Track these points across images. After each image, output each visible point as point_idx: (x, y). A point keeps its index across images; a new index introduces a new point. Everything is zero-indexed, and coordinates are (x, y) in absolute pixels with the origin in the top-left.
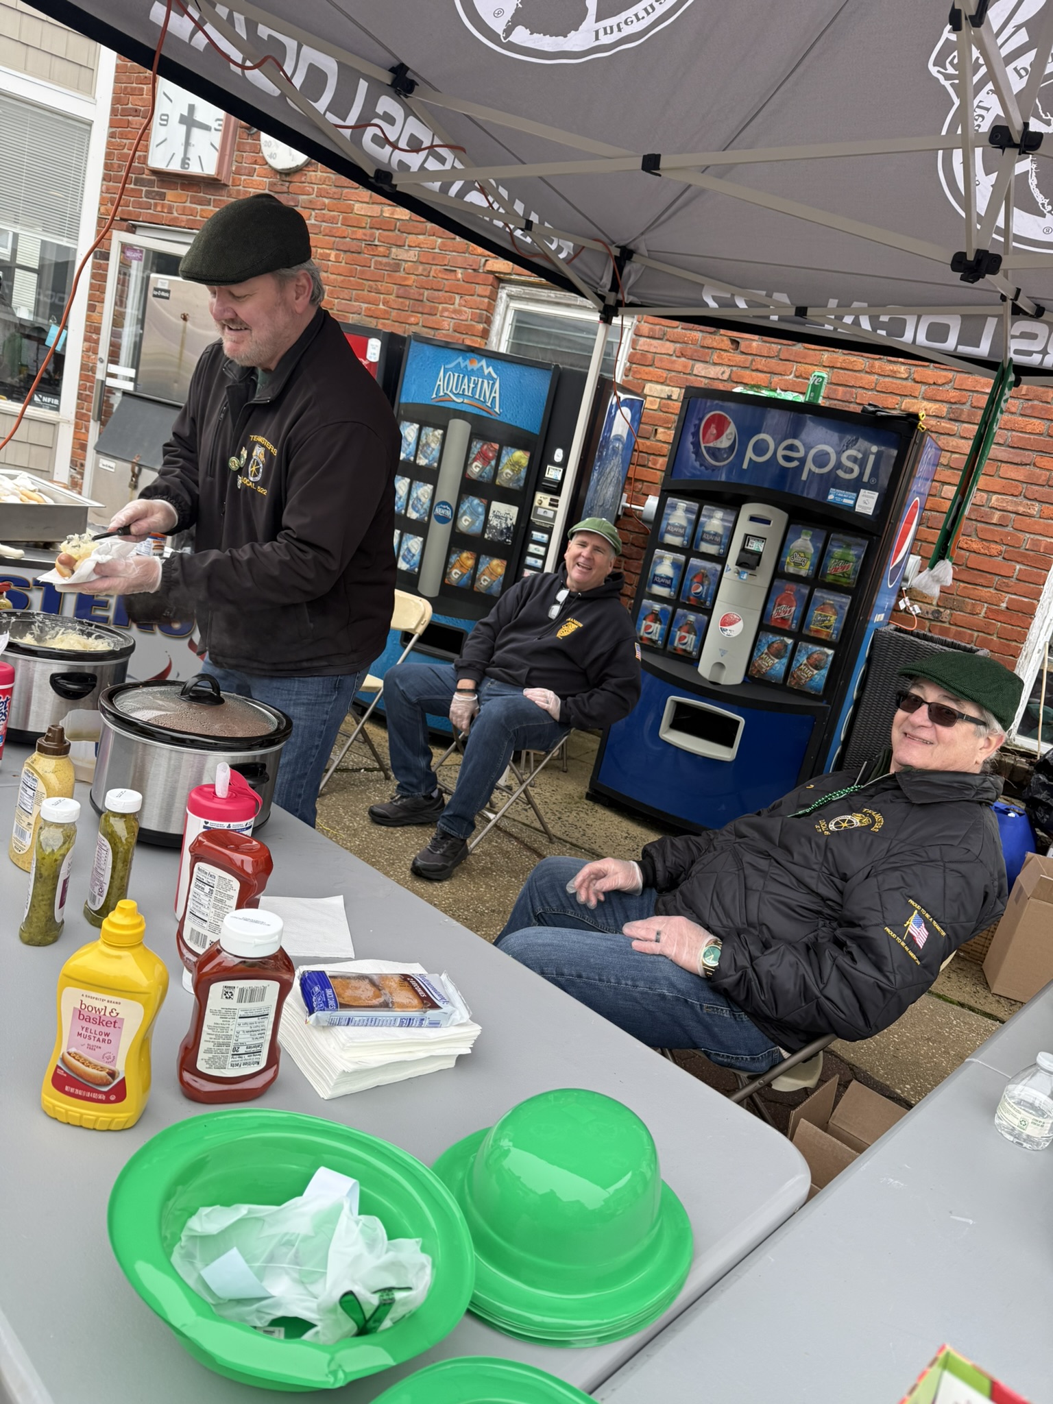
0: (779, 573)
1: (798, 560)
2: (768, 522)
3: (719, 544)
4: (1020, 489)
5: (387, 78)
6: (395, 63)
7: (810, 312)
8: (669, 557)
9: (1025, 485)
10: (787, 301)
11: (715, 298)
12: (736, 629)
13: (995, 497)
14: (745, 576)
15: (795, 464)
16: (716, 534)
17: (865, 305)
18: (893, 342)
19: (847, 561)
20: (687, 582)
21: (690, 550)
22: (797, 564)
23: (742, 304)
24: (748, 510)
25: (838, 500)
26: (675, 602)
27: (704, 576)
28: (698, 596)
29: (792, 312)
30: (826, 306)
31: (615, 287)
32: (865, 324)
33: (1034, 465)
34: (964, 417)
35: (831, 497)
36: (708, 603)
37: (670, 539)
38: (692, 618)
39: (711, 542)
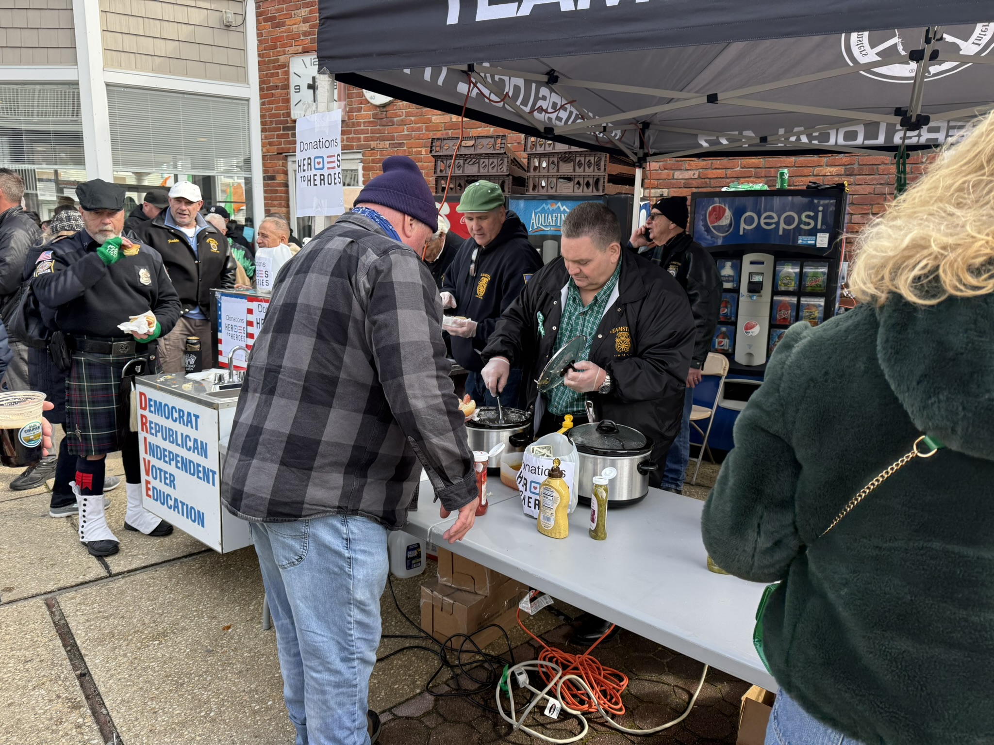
0: (775, 292)
1: (786, 281)
2: (763, 263)
3: (733, 281)
5: (545, 78)
6: (548, 69)
7: (769, 139)
10: (753, 135)
11: (706, 141)
12: (756, 330)
14: (755, 298)
15: (773, 226)
16: (729, 276)
17: (802, 129)
18: (825, 145)
19: (818, 278)
22: (786, 285)
23: (724, 142)
24: (747, 258)
25: (805, 242)
28: (725, 315)
29: (758, 141)
30: (777, 134)
31: (642, 145)
32: (804, 139)
35: (800, 242)
36: (733, 318)
38: (724, 329)
39: (728, 281)
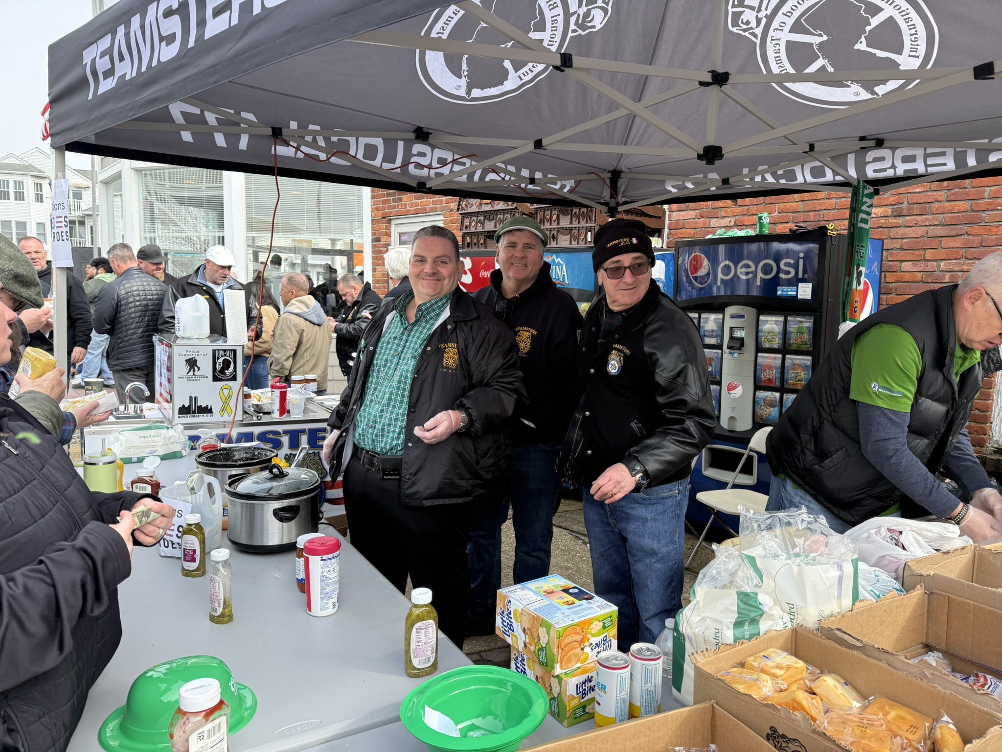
0: (759, 349)
1: (770, 338)
2: (743, 317)
3: (716, 337)
4: (961, 253)
5: (412, 136)
6: (415, 128)
7: (731, 181)
9: (964, 250)
10: (718, 177)
11: (673, 187)
12: (738, 392)
13: (942, 263)
14: (736, 355)
15: (750, 276)
16: (712, 331)
17: (766, 167)
18: (792, 184)
19: (802, 333)
22: (770, 341)
23: (690, 185)
24: (730, 310)
25: (785, 293)
29: (721, 183)
30: (741, 174)
32: (770, 179)
33: (968, 234)
34: (904, 213)
35: (779, 293)
36: (718, 377)
39: (711, 336)
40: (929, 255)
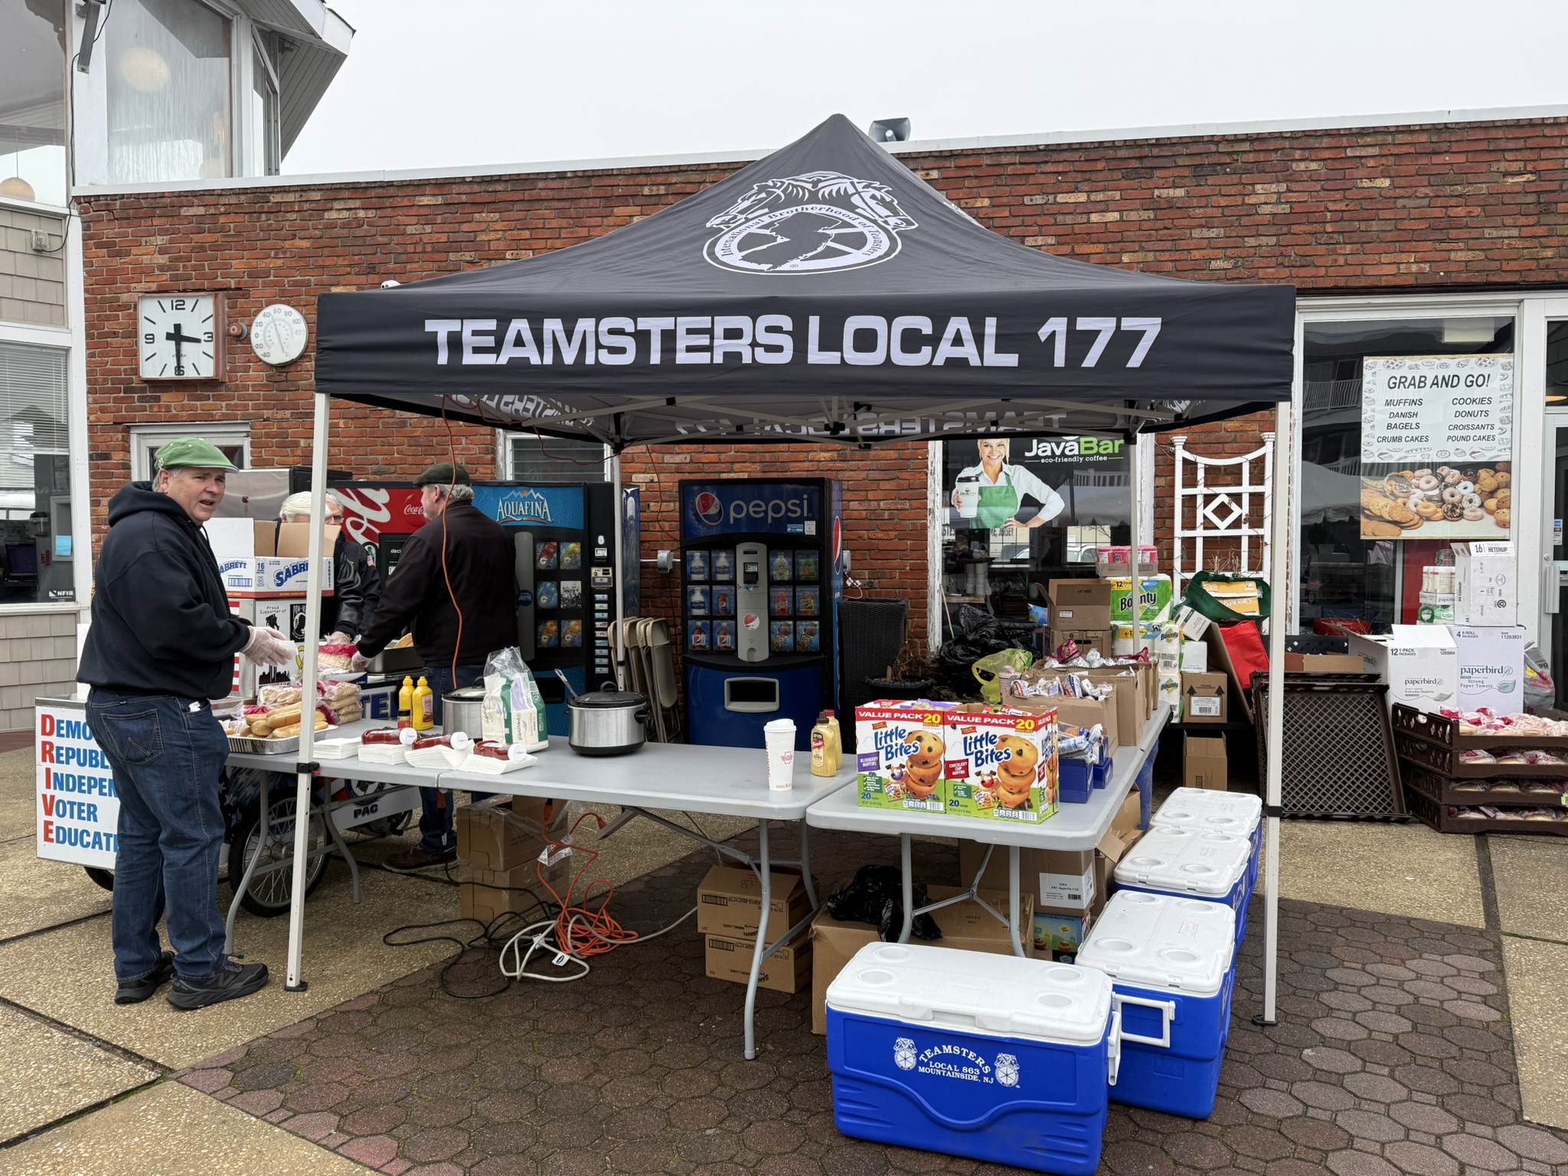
0: (772, 583)
1: (781, 571)
2: (756, 553)
3: (728, 572)
4: (895, 494)
8: (698, 589)
9: (897, 491)
11: (684, 428)
12: (755, 624)
14: (751, 590)
15: (762, 514)
16: (725, 567)
18: (796, 435)
19: (810, 566)
20: (714, 601)
21: (711, 581)
22: (781, 574)
23: (703, 430)
24: (741, 548)
25: (794, 530)
26: (711, 617)
27: (725, 595)
28: (725, 609)
29: (734, 429)
30: (752, 423)
31: (618, 431)
32: (778, 429)
33: (899, 478)
35: (788, 530)
36: (732, 612)
37: (695, 577)
38: (724, 624)
39: (724, 573)
40: (871, 495)
